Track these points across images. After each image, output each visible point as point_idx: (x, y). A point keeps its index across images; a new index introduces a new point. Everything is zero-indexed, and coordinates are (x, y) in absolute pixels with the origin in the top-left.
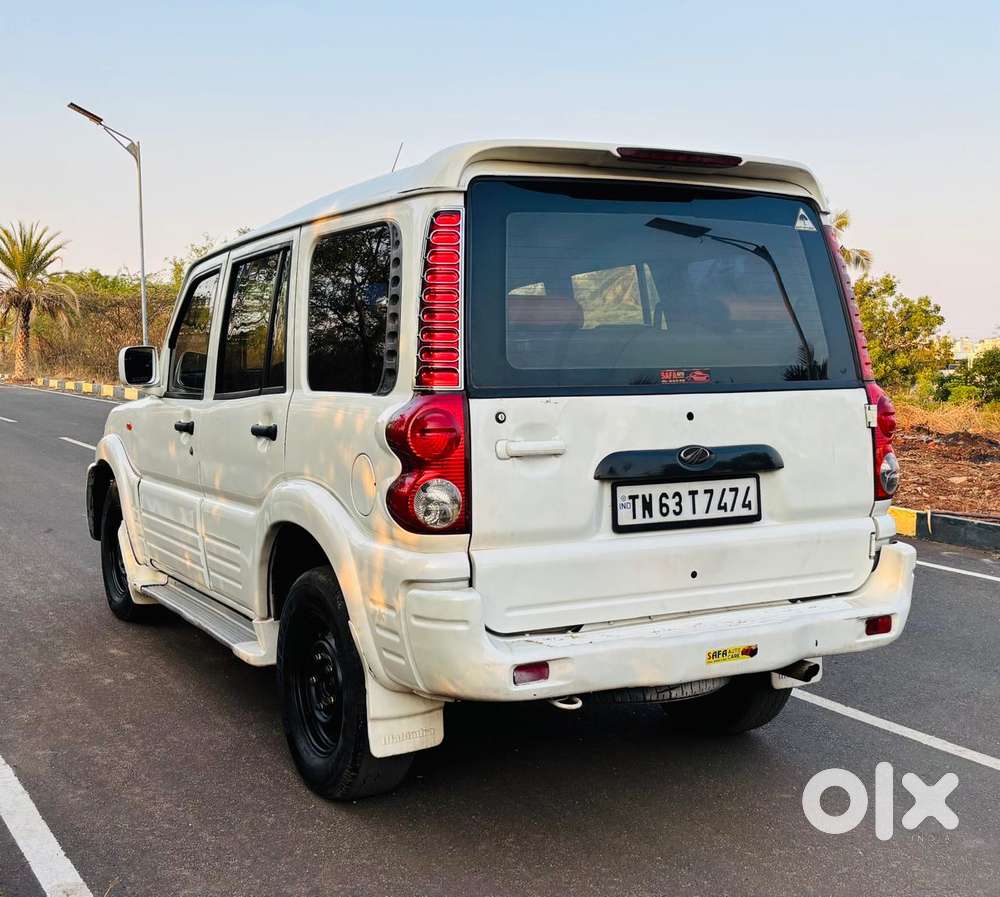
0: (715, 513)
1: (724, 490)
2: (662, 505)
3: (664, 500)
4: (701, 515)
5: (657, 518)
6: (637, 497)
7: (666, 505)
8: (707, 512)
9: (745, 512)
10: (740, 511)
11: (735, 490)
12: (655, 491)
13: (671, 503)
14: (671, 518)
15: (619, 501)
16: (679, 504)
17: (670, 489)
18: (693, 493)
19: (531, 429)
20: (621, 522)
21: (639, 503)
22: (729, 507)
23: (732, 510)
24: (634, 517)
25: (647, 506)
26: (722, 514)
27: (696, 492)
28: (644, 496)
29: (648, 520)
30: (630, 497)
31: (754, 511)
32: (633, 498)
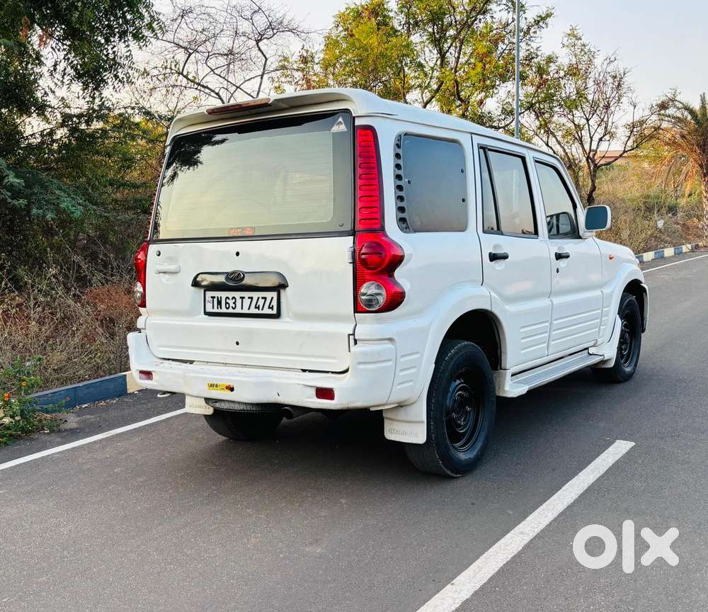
0: (253, 311)
1: (259, 298)
2: (226, 303)
3: (228, 301)
4: (245, 311)
5: (224, 310)
6: (214, 297)
7: (228, 303)
8: (249, 309)
9: (270, 312)
10: (267, 311)
11: (265, 298)
12: (223, 295)
13: (231, 302)
14: (231, 310)
15: (207, 299)
16: (234, 303)
17: (231, 294)
18: (242, 298)
19: (171, 259)
20: (207, 310)
21: (216, 300)
22: (261, 308)
23: (262, 309)
24: (213, 308)
25: (219, 303)
26: (256, 311)
27: (244, 298)
28: (218, 297)
29: (219, 311)
30: (212, 297)
31: (274, 312)
32: (213, 298)
